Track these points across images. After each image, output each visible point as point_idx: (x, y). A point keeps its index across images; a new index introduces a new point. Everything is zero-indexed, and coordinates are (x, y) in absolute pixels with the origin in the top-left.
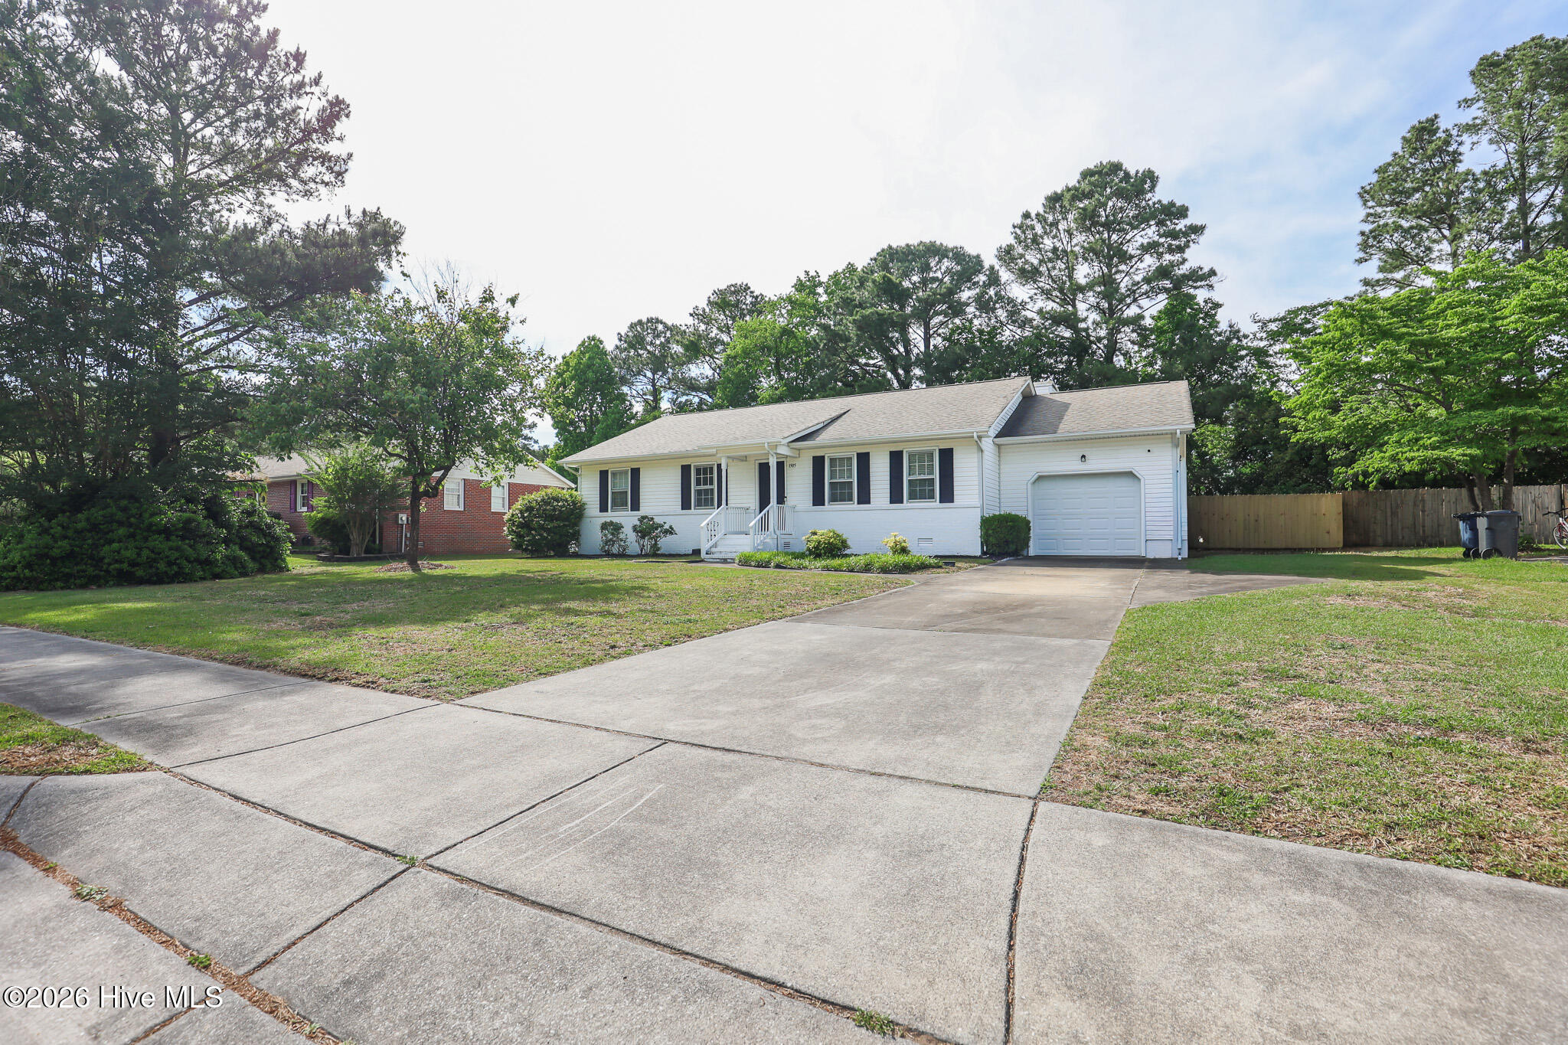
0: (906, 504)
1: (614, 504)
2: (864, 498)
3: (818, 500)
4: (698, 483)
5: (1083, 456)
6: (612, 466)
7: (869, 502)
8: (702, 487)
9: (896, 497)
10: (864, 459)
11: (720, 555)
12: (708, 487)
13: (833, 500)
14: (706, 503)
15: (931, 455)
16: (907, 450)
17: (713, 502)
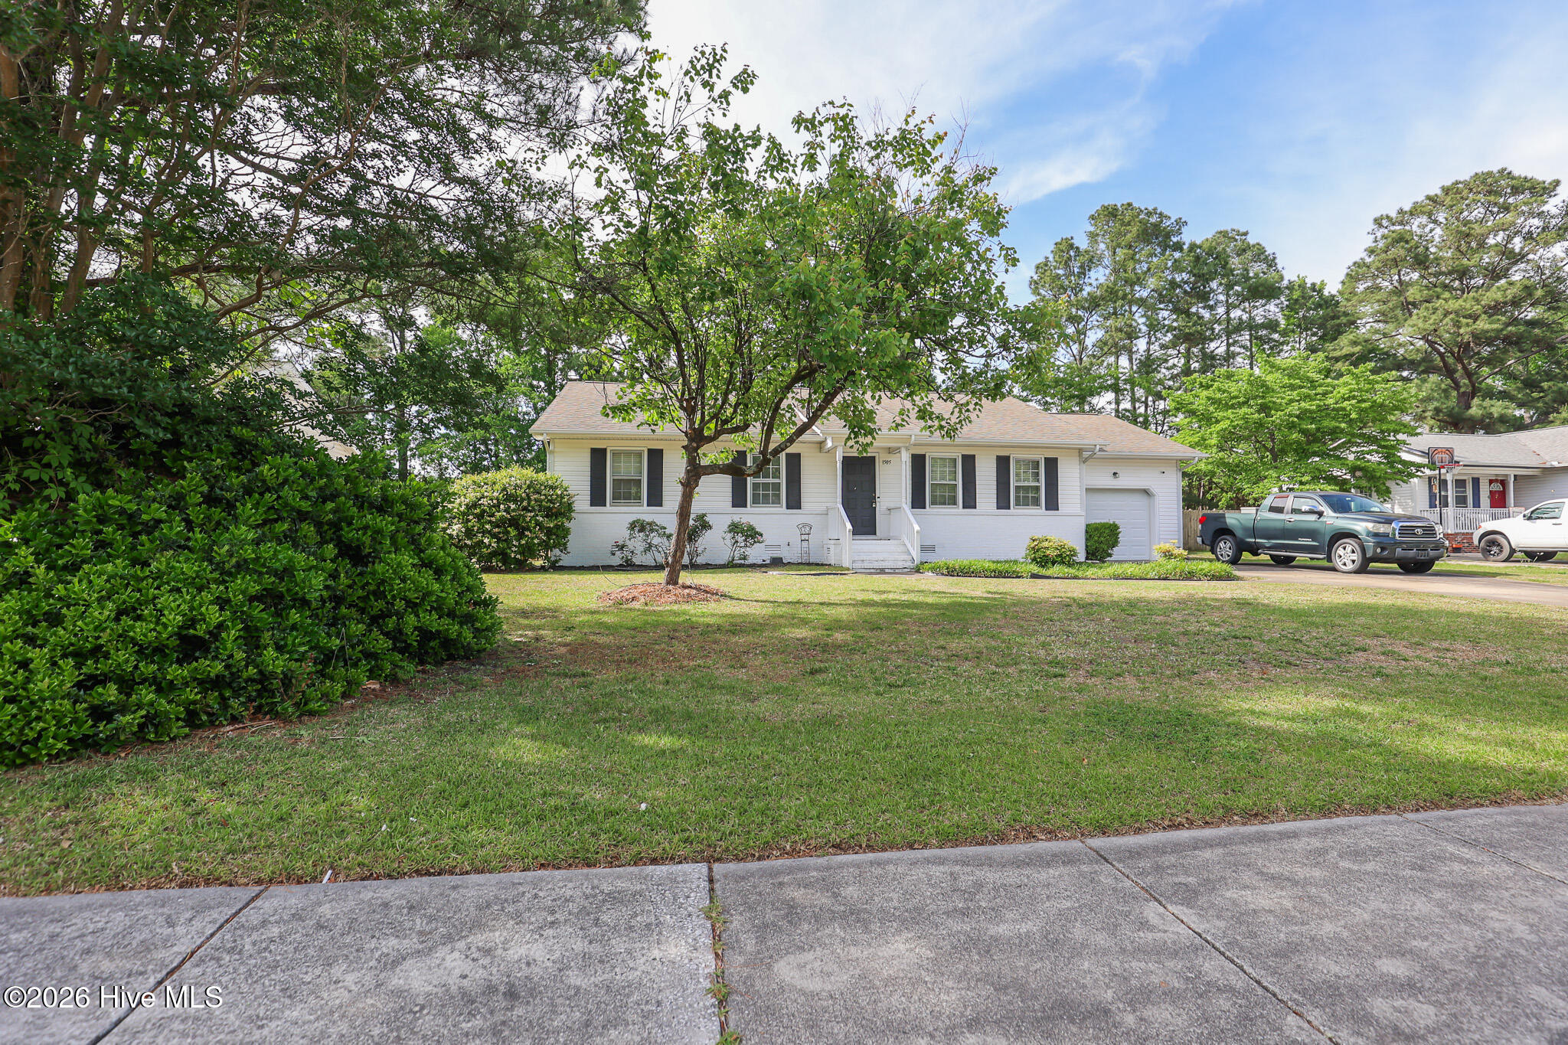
1: (616, 497)
2: (970, 502)
3: (918, 502)
5: (1115, 474)
6: (612, 442)
7: (977, 507)
8: (762, 480)
9: (1003, 503)
10: (969, 462)
11: (866, 565)
12: (771, 480)
13: (933, 503)
14: (766, 500)
15: (1036, 464)
16: (1014, 455)
17: (777, 500)
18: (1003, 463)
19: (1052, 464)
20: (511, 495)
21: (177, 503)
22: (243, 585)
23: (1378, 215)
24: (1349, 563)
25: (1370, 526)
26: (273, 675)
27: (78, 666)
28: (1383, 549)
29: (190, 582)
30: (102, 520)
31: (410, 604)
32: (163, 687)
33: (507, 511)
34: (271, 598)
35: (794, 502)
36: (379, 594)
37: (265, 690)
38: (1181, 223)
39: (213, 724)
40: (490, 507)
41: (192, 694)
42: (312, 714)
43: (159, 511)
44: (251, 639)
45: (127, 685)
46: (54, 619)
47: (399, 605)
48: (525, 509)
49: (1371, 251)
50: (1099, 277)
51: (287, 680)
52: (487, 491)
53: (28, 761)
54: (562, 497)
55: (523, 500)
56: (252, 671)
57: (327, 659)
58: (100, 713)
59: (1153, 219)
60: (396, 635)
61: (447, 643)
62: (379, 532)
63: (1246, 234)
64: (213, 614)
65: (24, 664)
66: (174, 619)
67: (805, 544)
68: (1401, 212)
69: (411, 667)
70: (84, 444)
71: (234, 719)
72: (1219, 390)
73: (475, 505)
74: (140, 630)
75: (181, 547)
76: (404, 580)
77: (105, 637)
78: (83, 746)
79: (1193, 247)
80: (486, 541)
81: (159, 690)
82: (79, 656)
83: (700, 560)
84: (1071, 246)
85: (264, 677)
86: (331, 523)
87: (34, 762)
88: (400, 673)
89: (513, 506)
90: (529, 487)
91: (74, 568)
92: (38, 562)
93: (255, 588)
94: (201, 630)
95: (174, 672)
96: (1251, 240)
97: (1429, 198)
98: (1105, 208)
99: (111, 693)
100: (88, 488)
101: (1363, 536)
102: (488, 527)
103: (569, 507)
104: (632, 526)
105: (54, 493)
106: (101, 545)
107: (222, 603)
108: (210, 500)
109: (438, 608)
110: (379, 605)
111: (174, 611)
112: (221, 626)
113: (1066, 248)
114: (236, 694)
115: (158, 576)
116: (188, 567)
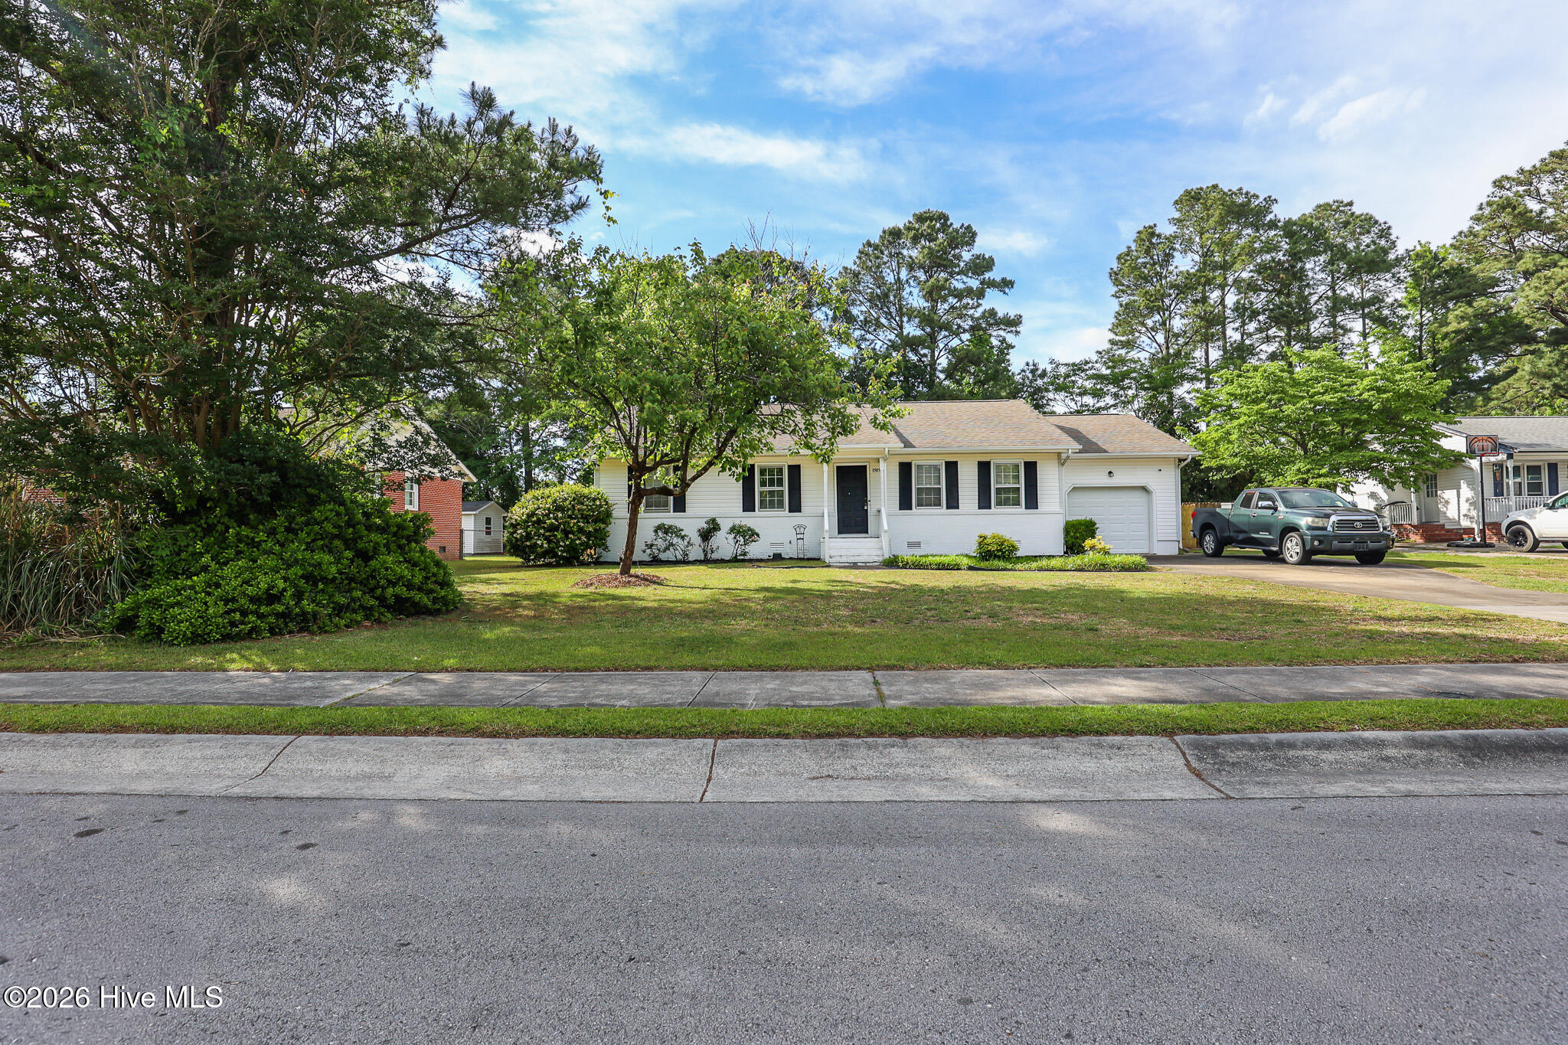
0: (993, 509)
1: (649, 505)
2: (953, 503)
3: (905, 504)
4: (763, 484)
5: (1110, 473)
7: (957, 507)
8: (768, 488)
9: (984, 503)
10: (952, 468)
11: (844, 559)
12: (776, 488)
13: (920, 504)
14: (772, 505)
15: (1017, 466)
16: (994, 461)
17: (781, 505)
18: (984, 468)
19: (1031, 468)
20: (560, 506)
21: (272, 532)
22: (297, 570)
23: (1498, 176)
24: (1294, 555)
25: (1310, 520)
26: (308, 613)
27: (226, 605)
28: (1321, 542)
29: (272, 570)
30: (240, 541)
31: (389, 582)
32: (261, 616)
33: (556, 518)
34: (308, 577)
35: (795, 507)
36: (374, 577)
37: (305, 620)
38: (1270, 201)
39: (281, 634)
40: (543, 515)
41: (272, 619)
42: (326, 632)
43: (262, 536)
44: (299, 596)
45: (244, 613)
46: (218, 585)
47: (383, 582)
48: (570, 517)
49: (1477, 219)
50: (1184, 263)
51: (315, 615)
52: (542, 504)
53: (207, 642)
54: (601, 506)
55: (568, 509)
56: (297, 610)
57: (339, 610)
58: (233, 624)
59: (1240, 200)
60: (382, 600)
61: (415, 604)
62: (377, 543)
63: (1351, 204)
64: (281, 584)
65: (205, 603)
66: (263, 586)
67: (800, 541)
68: (1522, 171)
69: (389, 615)
70: (234, 503)
71: (290, 632)
72: (1240, 386)
73: (533, 514)
74: (250, 590)
75: (269, 552)
76: (387, 569)
77: (237, 592)
78: (226, 638)
79: (1289, 223)
80: (539, 542)
81: (259, 617)
82: (227, 601)
83: (715, 556)
84: (1153, 234)
85: (304, 613)
86: (352, 539)
87: (209, 642)
88: (383, 619)
89: (560, 515)
90: (574, 499)
91: (226, 564)
92: (212, 560)
93: (300, 573)
94: (274, 592)
95: (263, 609)
96: (1357, 209)
97: (1553, 154)
98: (1188, 192)
99: (237, 616)
100: (235, 525)
101: (1304, 530)
102: (542, 531)
103: (608, 514)
104: (657, 529)
105: (220, 528)
106: (238, 553)
107: (285, 579)
108: (289, 530)
109: (410, 586)
110: (373, 582)
111: (263, 582)
112: (284, 590)
113: (1149, 235)
114: (291, 621)
115: (260, 567)
116: (271, 562)
